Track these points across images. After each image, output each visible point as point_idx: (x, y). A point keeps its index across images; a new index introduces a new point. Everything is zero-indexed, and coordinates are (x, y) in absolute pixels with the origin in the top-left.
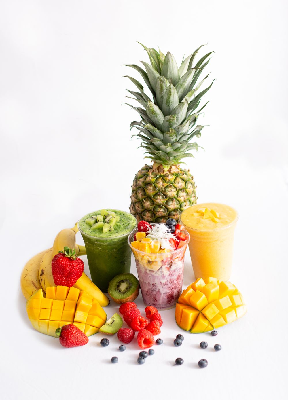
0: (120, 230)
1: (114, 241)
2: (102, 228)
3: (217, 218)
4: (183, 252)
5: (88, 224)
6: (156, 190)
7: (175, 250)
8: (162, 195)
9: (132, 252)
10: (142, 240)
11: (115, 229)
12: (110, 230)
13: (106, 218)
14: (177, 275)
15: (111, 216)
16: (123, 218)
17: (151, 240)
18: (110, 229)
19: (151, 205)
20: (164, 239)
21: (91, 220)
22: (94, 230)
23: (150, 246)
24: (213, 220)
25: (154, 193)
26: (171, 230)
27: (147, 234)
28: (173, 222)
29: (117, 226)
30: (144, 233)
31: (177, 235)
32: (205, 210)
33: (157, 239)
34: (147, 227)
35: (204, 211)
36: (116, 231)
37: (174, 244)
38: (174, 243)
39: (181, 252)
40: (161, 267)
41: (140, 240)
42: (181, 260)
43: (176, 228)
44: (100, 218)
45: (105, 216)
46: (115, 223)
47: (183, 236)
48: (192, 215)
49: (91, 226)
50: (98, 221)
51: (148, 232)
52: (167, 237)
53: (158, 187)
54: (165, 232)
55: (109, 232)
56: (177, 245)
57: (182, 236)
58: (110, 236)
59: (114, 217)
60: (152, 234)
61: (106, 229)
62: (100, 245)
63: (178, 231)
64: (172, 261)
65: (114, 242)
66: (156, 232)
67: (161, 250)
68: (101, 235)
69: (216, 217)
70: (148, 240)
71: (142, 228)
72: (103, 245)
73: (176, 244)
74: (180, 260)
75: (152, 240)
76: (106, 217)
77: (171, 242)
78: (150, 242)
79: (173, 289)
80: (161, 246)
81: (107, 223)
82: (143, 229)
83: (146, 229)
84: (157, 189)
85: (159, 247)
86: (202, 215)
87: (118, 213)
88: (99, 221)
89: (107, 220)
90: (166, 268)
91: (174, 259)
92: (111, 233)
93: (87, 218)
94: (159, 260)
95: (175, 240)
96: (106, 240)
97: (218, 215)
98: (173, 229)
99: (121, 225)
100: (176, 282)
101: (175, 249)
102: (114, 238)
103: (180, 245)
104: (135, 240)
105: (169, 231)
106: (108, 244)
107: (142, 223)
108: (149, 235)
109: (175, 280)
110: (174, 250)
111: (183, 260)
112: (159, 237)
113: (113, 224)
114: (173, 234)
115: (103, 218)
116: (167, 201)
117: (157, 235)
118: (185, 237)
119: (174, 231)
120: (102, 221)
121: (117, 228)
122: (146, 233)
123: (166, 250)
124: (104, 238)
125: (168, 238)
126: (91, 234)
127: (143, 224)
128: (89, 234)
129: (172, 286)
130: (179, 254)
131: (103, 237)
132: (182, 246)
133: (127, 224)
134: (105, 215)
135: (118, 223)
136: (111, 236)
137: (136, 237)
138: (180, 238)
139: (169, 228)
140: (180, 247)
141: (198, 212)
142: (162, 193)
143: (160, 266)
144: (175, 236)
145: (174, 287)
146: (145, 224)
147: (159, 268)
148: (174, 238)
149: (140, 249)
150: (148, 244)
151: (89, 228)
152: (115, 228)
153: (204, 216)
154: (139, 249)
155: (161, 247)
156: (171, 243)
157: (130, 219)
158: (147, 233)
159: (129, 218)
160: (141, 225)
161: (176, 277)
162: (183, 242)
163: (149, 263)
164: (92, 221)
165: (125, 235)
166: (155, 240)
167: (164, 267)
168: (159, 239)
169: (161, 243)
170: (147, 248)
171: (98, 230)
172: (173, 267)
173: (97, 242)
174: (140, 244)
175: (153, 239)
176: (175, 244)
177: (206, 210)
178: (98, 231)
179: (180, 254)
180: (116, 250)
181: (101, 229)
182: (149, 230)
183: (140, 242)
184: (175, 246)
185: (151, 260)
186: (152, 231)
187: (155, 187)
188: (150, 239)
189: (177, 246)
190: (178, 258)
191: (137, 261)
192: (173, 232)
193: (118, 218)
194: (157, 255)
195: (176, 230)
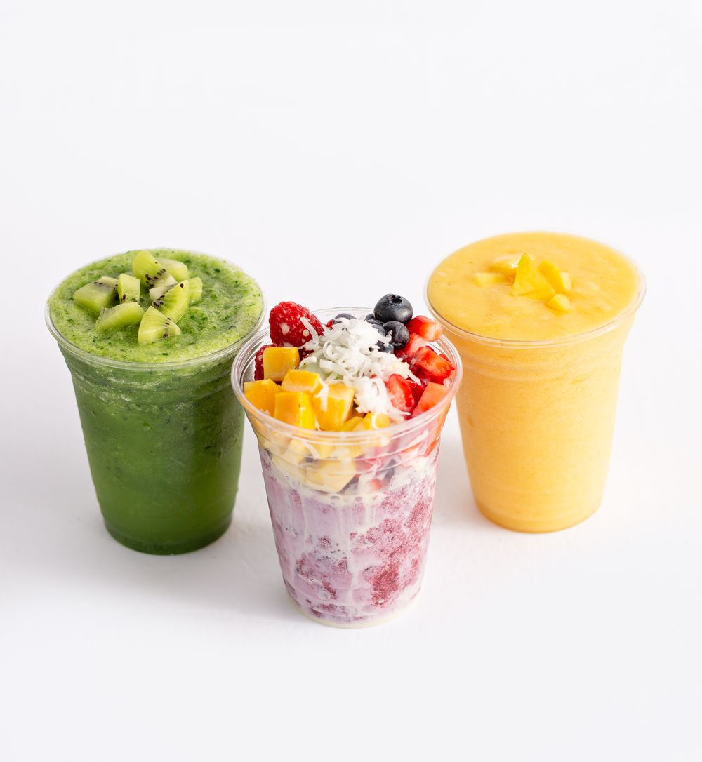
0: (205, 332)
1: (180, 374)
2: (138, 324)
3: (565, 293)
4: (436, 425)
5: (82, 306)
7: (408, 418)
9: (246, 419)
10: (286, 377)
11: (185, 330)
12: (165, 335)
13: (152, 286)
14: (413, 506)
15: (171, 280)
16: (216, 287)
17: (319, 379)
18: (166, 330)
20: (366, 378)
21: (94, 291)
22: (107, 334)
23: (315, 404)
24: (549, 299)
26: (393, 341)
27: (303, 354)
28: (399, 308)
29: (192, 318)
30: (291, 351)
31: (414, 361)
32: (519, 264)
33: (340, 377)
34: (302, 327)
35: (514, 265)
36: (189, 338)
37: (403, 396)
38: (402, 392)
39: (429, 427)
40: (355, 480)
41: (277, 376)
42: (428, 453)
43: (411, 333)
44: (129, 285)
45: (149, 279)
46: (186, 306)
47: (439, 366)
48: (473, 281)
49: (94, 316)
50: (121, 296)
51: (308, 346)
52: (377, 368)
54: (371, 349)
55: (161, 340)
56: (413, 399)
57: (432, 367)
58: (164, 359)
59: (182, 286)
60: (322, 357)
61: (149, 331)
62: (127, 390)
63: (417, 344)
64: (396, 458)
65: (179, 379)
66: (338, 348)
67: (356, 419)
68: (134, 353)
69: (559, 290)
70: (306, 381)
71: (285, 328)
72: (140, 390)
73: (411, 396)
74: (424, 453)
75: (321, 381)
76: (151, 283)
77: (394, 388)
78: (315, 387)
79: (395, 556)
80: (357, 403)
81: (156, 305)
82: (288, 334)
83: (301, 336)
85: (347, 407)
86: (509, 278)
87: (197, 263)
88: (124, 297)
89: (155, 293)
90: (373, 484)
91: (403, 452)
92: (170, 346)
93: (83, 285)
94: (346, 457)
95: (409, 378)
96: (151, 373)
97: (565, 279)
98: (400, 337)
99: (207, 314)
100: (406, 530)
101: (408, 414)
102: (181, 364)
103: (426, 397)
104: (260, 375)
105: (387, 345)
106: (158, 387)
107: (285, 312)
108: (312, 359)
109: (402, 524)
110: (402, 419)
111: (433, 453)
112: (347, 369)
113: (179, 308)
114: (401, 359)
115: (142, 285)
117: (339, 362)
118: (445, 368)
119: (402, 342)
120: (138, 297)
121: (193, 327)
122: (301, 348)
123: (373, 419)
124: (143, 363)
125: (381, 374)
126: (94, 348)
127: (287, 315)
128: (87, 349)
129: (394, 546)
130: (422, 433)
131: (137, 362)
132: (433, 405)
133: (229, 311)
134: (147, 276)
135: (196, 304)
136: (169, 359)
137: (262, 362)
138: (425, 370)
139: (387, 330)
140: (426, 409)
141: (492, 269)
143: (351, 477)
144: (406, 365)
145: (401, 547)
146: (296, 314)
147: (347, 481)
148: (403, 370)
149: (276, 411)
150: (308, 393)
151: (87, 324)
152: (183, 324)
153: (516, 284)
154: (272, 414)
155: (355, 406)
156: (394, 393)
157: (239, 292)
158: (304, 349)
159: (237, 286)
160: (283, 320)
161: (407, 514)
162: (438, 386)
163: (309, 464)
164: (99, 298)
165: (221, 355)
166: (331, 380)
167: (365, 479)
168: (348, 377)
169: (356, 392)
170: (304, 410)
171: (120, 333)
172: (399, 481)
173: (117, 378)
174: (278, 396)
175: (326, 375)
176: (407, 395)
177: (523, 262)
178: (121, 335)
179: (426, 433)
180: (188, 406)
181: (130, 330)
182: (309, 338)
183: (279, 383)
184: (408, 404)
185: (316, 456)
186: (321, 345)
188: (313, 373)
189: (413, 401)
190: (417, 449)
191: (266, 453)
192: (400, 349)
193: (196, 287)
194: (338, 437)
195: (411, 338)
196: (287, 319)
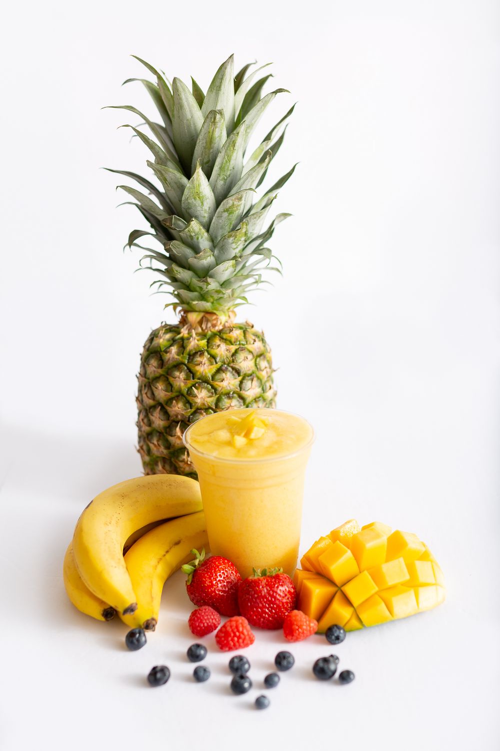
6: (216, 363)
8: (230, 371)
19: (210, 397)
25: (214, 368)
53: (219, 356)
84: (218, 360)
116: (241, 382)
142: (229, 366)
187: (213, 357)
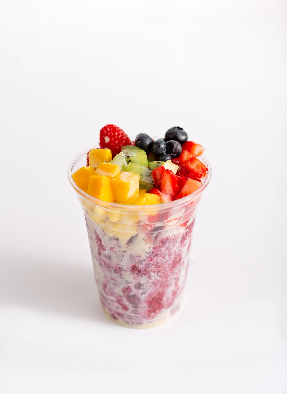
7: (173, 200)
30: (108, 152)
38: (171, 182)
43: (183, 149)
63: (186, 156)
70: (111, 170)
71: (107, 140)
82: (109, 143)
98: (176, 150)
100: (169, 272)
103: (186, 188)
107: (108, 129)
109: (167, 268)
110: (169, 200)
119: (177, 154)
127: (110, 132)
130: (180, 211)
132: (190, 193)
139: (168, 146)
140: (185, 195)
146: (115, 132)
160: (107, 135)
176: (174, 185)
192: (175, 157)
194: (124, 208)
195: (183, 152)
196: (109, 134)
